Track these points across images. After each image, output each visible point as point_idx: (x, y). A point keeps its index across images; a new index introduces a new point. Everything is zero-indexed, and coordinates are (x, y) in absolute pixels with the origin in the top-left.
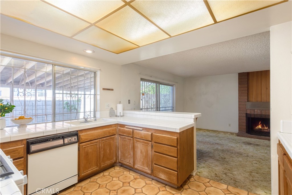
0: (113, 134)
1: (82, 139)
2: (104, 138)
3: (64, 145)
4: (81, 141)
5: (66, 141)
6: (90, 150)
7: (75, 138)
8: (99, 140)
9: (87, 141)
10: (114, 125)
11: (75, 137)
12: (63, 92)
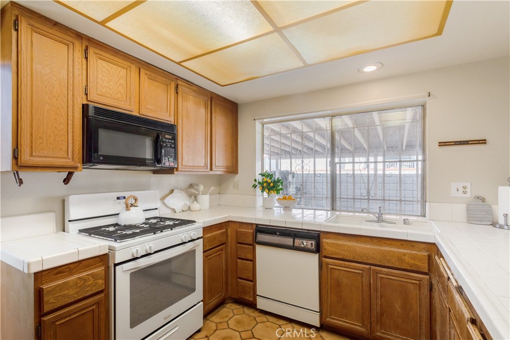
0: (414, 269)
1: (325, 249)
2: (384, 269)
3: (293, 248)
4: (325, 253)
5: (298, 242)
6: (345, 281)
7: (312, 244)
8: (368, 266)
9: (335, 256)
10: (423, 246)
11: (312, 242)
12: (354, 159)
